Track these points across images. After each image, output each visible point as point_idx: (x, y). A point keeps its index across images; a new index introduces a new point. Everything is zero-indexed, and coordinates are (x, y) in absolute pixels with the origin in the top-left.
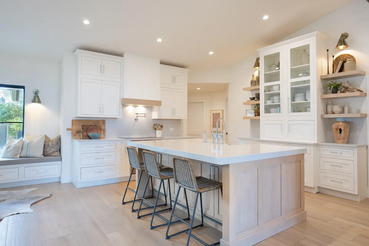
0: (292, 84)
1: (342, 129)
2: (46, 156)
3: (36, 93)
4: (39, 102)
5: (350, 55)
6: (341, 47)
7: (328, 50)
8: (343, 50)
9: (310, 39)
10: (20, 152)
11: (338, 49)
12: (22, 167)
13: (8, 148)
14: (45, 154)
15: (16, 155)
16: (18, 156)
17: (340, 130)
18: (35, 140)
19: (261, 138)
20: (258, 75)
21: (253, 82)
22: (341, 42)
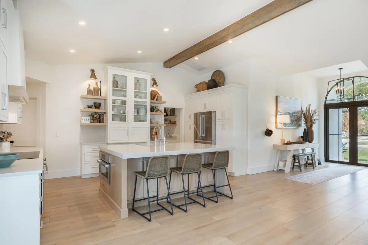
0: (135, 102)
1: (158, 132)
5: (158, 92)
6: (155, 86)
9: (147, 76)
19: (109, 142)
20: (95, 86)
21: (89, 92)
22: (155, 83)
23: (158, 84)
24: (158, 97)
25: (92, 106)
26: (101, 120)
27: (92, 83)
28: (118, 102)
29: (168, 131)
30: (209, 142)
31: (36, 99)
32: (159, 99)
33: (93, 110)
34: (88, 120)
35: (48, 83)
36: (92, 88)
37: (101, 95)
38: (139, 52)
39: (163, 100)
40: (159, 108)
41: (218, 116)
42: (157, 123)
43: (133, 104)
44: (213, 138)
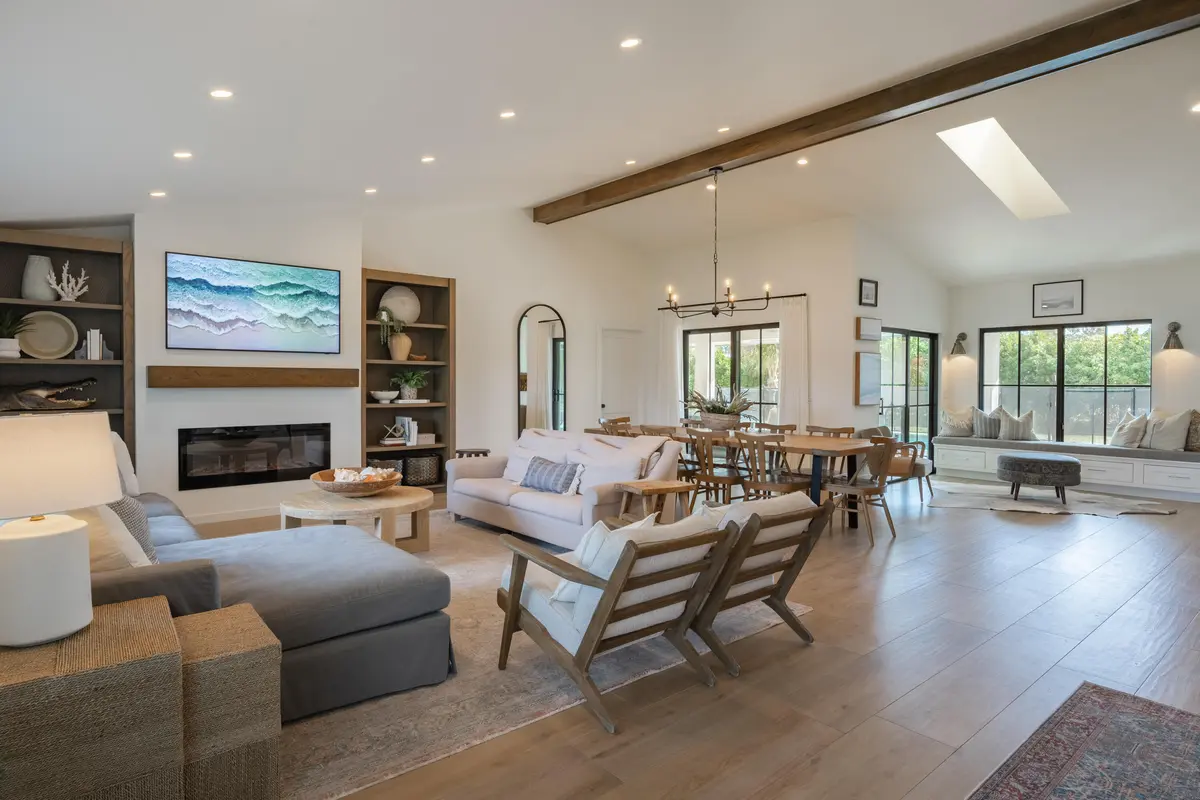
2: (1191, 451)
3: (1175, 328)
4: (1180, 346)
10: (1139, 438)
12: (1139, 463)
13: (1121, 429)
14: (1187, 449)
15: (1132, 442)
16: (1137, 445)
18: (1169, 420)
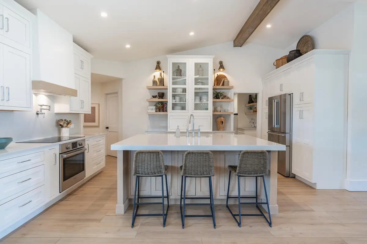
0: (196, 89)
1: (223, 121)
5: (225, 76)
6: (221, 70)
7: (214, 70)
8: (222, 71)
9: (209, 59)
11: (220, 70)
17: (222, 122)
19: (169, 130)
20: (160, 77)
21: (154, 82)
22: (222, 66)
23: (224, 67)
24: (225, 82)
25: (156, 96)
26: (165, 109)
27: (157, 74)
28: (178, 91)
29: (253, 120)
30: (283, 135)
31: (117, 93)
32: (225, 83)
33: (157, 100)
34: (153, 109)
35: (125, 79)
36: (156, 79)
37: (164, 85)
38: (192, 34)
39: (231, 84)
40: (225, 95)
41: (296, 100)
42: (225, 111)
43: (193, 91)
44: (287, 131)
